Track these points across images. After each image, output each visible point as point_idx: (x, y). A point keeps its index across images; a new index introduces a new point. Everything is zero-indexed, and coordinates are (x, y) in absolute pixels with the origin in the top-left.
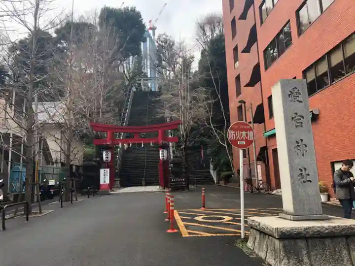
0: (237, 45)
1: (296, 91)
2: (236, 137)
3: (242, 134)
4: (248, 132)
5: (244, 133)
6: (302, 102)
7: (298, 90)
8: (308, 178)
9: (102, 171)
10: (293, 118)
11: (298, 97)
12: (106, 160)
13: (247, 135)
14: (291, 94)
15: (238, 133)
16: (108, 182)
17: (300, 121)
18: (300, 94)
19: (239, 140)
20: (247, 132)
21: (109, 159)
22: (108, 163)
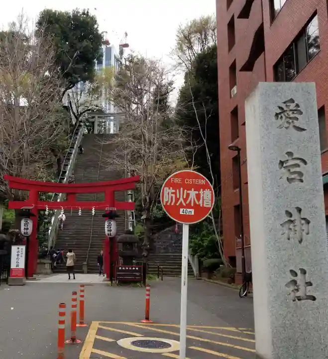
0: (235, 60)
1: (292, 106)
2: (177, 200)
3: (188, 195)
4: (201, 192)
5: (193, 193)
6: (304, 130)
7: (297, 105)
8: (310, 291)
9: (14, 249)
10: (282, 163)
11: (297, 119)
12: (25, 233)
13: (198, 196)
14: (280, 113)
15: (182, 193)
16: (22, 265)
17: (297, 169)
18: (301, 113)
19: (181, 206)
20: (199, 191)
21: (30, 231)
22: (28, 237)
